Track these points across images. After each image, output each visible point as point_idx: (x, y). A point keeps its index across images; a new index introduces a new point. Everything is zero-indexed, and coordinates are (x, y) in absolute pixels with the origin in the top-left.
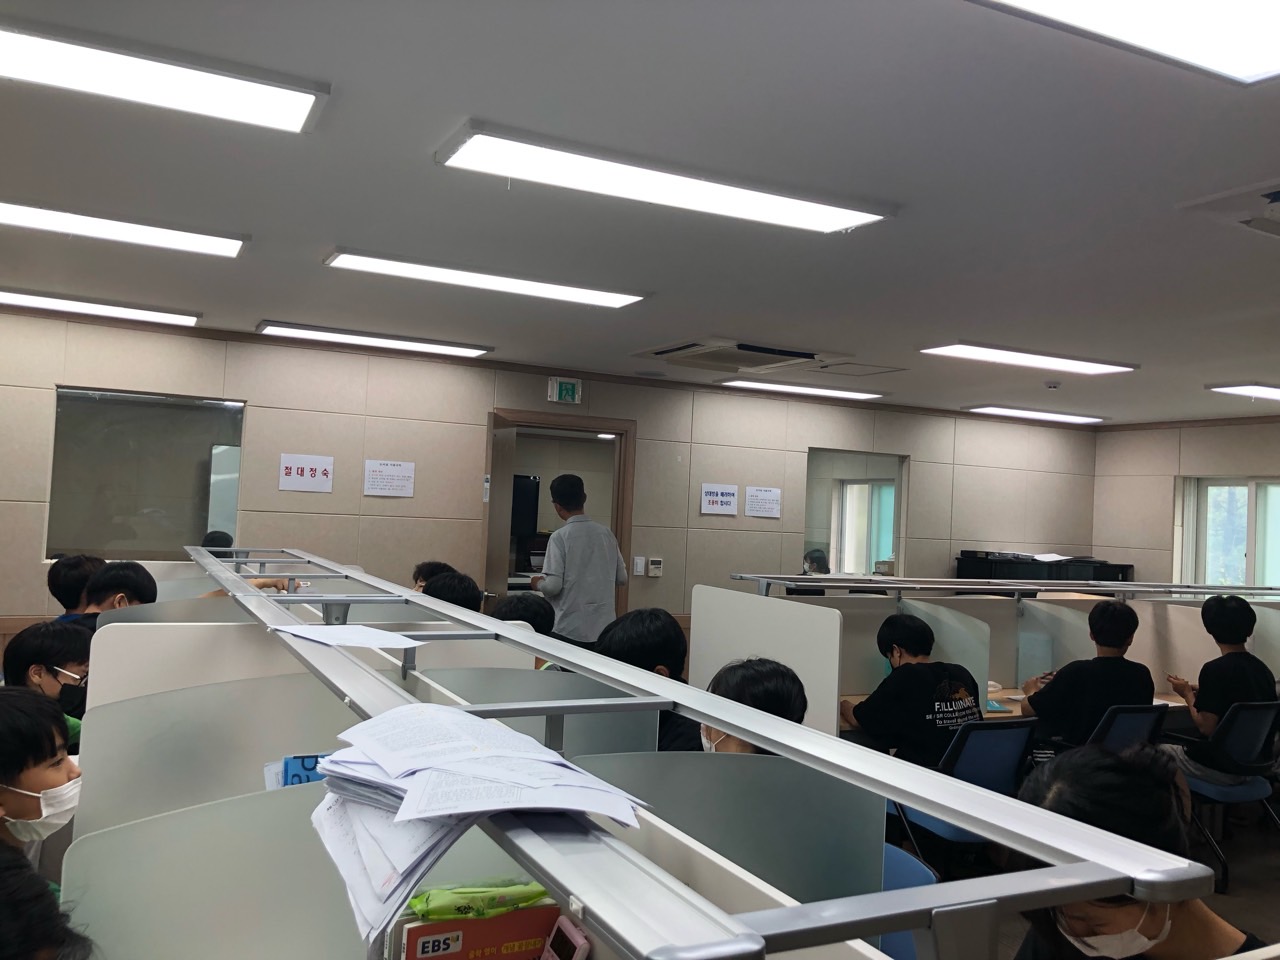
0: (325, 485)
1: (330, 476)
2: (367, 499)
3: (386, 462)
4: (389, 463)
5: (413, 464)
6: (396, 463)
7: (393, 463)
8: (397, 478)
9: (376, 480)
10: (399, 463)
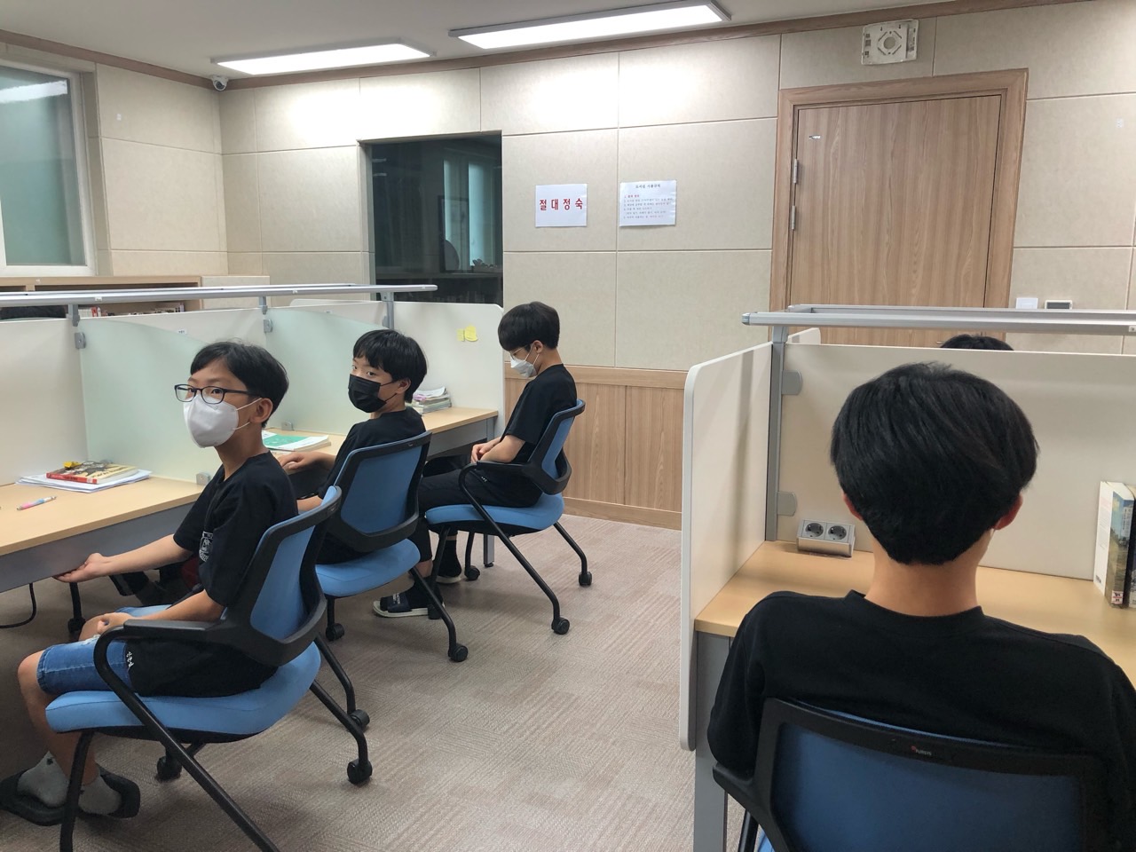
0: (578, 217)
1: (584, 207)
2: (624, 231)
3: (642, 184)
4: (647, 183)
5: (674, 182)
6: (654, 183)
7: (651, 183)
8: (654, 202)
9: (632, 207)
10: (657, 182)
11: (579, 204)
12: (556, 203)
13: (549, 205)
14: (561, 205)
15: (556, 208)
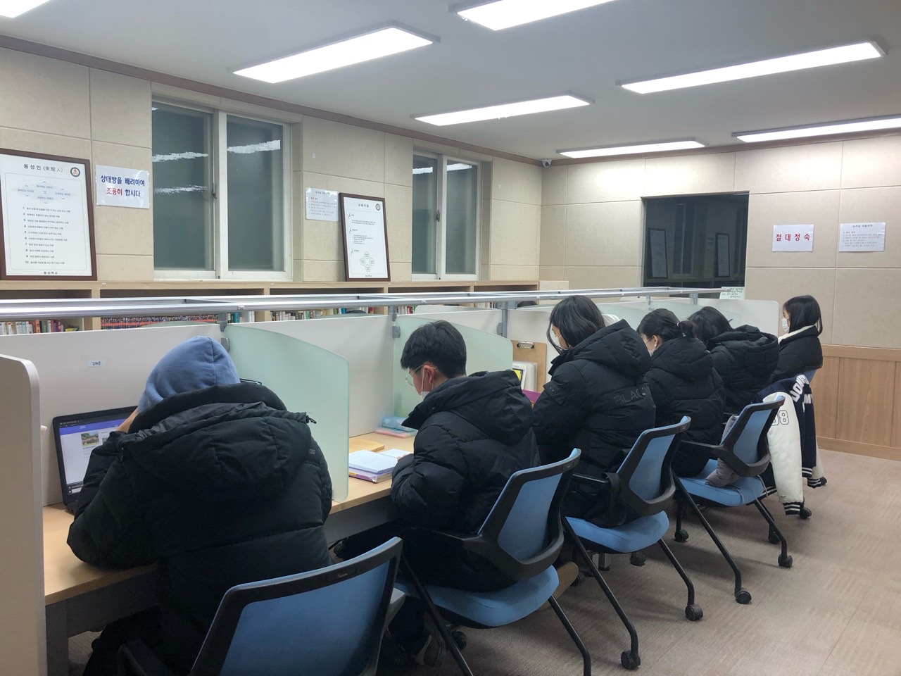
0: (807, 246)
1: (811, 239)
2: (841, 254)
3: (858, 224)
4: (861, 224)
5: (884, 223)
7: (865, 224)
8: (868, 236)
9: (849, 239)
10: (870, 224)
11: (807, 237)
12: (789, 237)
13: (783, 238)
14: (793, 237)
15: (789, 239)
